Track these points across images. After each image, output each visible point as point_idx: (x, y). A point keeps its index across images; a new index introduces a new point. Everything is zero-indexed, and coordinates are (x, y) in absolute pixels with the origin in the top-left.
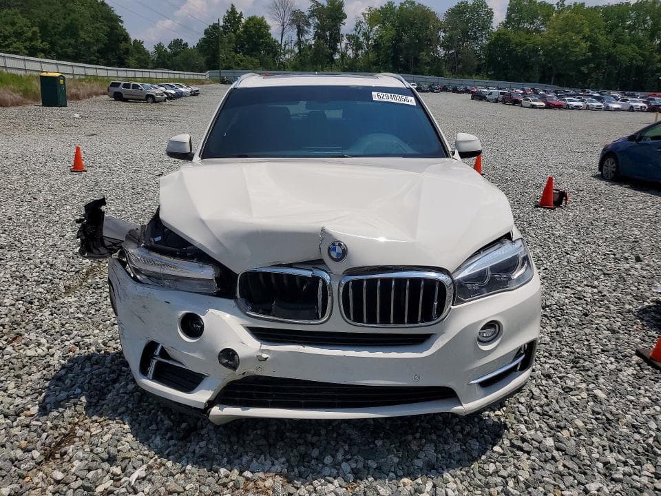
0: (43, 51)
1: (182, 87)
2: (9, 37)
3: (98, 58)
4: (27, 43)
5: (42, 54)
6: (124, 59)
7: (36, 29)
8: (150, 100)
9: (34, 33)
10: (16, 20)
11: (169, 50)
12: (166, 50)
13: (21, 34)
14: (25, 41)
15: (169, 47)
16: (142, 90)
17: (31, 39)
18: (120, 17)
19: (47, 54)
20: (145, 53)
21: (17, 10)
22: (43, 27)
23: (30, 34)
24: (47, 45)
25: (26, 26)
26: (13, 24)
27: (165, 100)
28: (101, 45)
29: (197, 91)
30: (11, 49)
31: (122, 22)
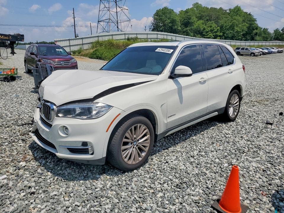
0: (220, 36)
1: (273, 49)
2: (208, 32)
3: (242, 37)
4: (214, 34)
5: (219, 38)
6: (254, 37)
7: (219, 28)
8: (252, 55)
9: (218, 30)
10: (212, 25)
11: (281, 32)
12: (280, 32)
13: (213, 30)
14: (214, 33)
15: (282, 30)
16: (249, 50)
17: (216, 32)
18: (256, 19)
19: (221, 37)
20: (269, 34)
21: (213, 22)
22: (222, 27)
23: (216, 30)
24: (221, 34)
25: (215, 27)
26: (211, 27)
27: (260, 55)
28: (244, 32)
29: (282, 50)
30: (208, 36)
31: (256, 21)
